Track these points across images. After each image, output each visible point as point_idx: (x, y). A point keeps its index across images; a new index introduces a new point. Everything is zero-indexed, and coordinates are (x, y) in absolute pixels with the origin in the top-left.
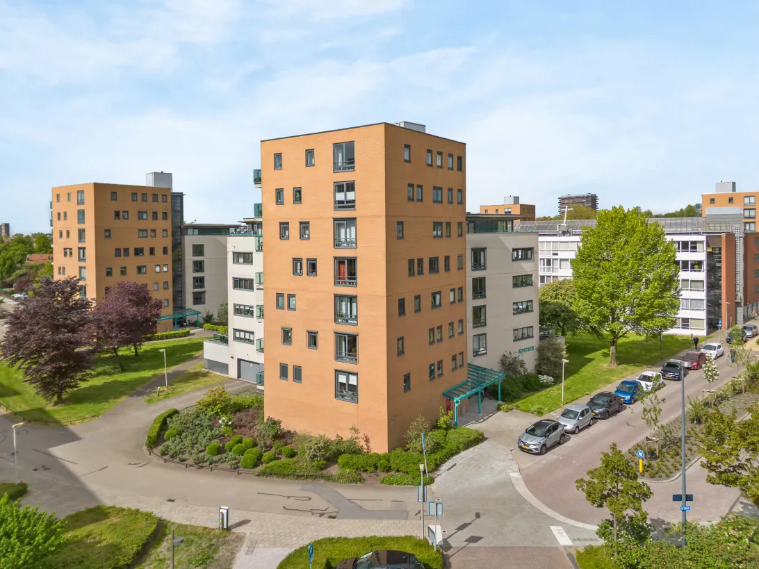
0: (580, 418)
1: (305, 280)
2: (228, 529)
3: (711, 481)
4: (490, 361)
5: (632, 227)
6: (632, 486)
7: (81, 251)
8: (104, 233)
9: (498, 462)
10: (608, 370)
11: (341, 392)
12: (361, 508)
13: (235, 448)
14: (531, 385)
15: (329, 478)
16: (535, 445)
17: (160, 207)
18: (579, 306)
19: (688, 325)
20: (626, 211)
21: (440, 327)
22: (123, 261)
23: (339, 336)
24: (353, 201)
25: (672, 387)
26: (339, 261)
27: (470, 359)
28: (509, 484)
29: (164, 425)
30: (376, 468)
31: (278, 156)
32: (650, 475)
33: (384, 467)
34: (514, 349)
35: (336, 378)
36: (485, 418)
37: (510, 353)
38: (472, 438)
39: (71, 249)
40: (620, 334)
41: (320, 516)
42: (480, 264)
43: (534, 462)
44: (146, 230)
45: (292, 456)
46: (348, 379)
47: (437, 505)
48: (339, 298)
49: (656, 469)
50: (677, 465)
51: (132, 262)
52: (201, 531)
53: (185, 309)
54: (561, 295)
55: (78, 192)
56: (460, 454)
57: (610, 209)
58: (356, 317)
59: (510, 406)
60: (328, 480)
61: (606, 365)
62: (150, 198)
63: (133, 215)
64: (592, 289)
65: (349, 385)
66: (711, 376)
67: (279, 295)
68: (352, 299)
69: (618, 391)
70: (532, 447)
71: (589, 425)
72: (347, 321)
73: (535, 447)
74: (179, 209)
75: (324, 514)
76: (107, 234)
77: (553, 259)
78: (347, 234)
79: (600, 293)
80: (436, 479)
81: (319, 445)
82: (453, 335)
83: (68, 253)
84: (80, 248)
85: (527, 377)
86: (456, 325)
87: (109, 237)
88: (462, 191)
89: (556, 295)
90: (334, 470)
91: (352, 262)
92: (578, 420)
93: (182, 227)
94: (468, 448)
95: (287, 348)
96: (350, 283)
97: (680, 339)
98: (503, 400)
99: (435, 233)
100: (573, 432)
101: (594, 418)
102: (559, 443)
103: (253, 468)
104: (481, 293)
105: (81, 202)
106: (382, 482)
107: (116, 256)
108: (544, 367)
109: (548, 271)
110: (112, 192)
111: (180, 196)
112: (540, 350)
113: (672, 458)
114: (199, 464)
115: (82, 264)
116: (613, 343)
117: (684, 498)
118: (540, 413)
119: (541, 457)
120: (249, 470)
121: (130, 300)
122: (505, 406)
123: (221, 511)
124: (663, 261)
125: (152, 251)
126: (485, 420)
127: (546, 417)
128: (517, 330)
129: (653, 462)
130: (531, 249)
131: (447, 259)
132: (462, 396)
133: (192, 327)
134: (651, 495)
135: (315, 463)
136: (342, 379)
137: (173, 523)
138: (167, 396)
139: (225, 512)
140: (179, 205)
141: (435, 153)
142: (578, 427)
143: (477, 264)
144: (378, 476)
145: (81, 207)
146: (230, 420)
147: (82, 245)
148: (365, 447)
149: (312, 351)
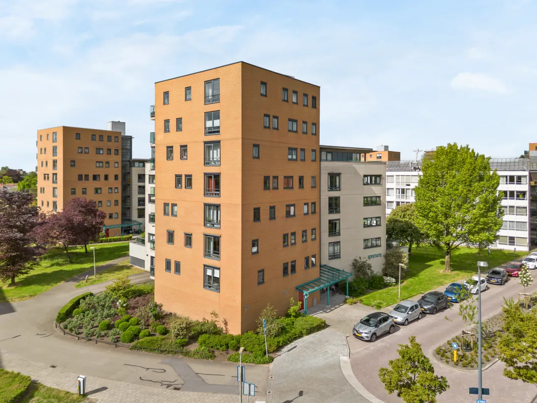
0: (410, 313)
1: (183, 191)
2: (85, 395)
3: (509, 375)
4: (344, 265)
5: (463, 159)
6: (427, 378)
7: (55, 176)
8: (70, 163)
9: (333, 347)
10: (443, 274)
11: (209, 283)
12: (203, 380)
13: (120, 325)
14: (376, 284)
15: (187, 354)
16: (365, 333)
17: (113, 145)
18: (420, 223)
19: (514, 242)
20: (459, 148)
21: (294, 234)
22: (84, 184)
23: (207, 237)
24: (219, 127)
25: (495, 290)
26: (208, 176)
27: (325, 261)
28: (337, 366)
29: (77, 304)
30: (228, 347)
31: (166, 94)
32: (463, 364)
33: (234, 347)
34: (364, 255)
35: (205, 272)
36: (332, 309)
37: (360, 258)
38: (315, 325)
39: (48, 174)
40: (453, 247)
41: (167, 387)
42: (336, 186)
43: (364, 347)
44: (102, 162)
45: (164, 334)
46: (213, 273)
47: (250, 385)
48: (208, 206)
49: (470, 359)
50: (489, 356)
51: (91, 185)
52: (63, 395)
53: (131, 221)
54: (408, 215)
55: (53, 133)
56: (302, 338)
57: (446, 145)
58: (220, 221)
59: (355, 300)
60: (185, 355)
61: (441, 271)
62: (105, 138)
63: (92, 151)
64: (429, 209)
65: (214, 277)
66: (526, 282)
67: (166, 205)
68: (217, 207)
69: (447, 291)
70: (364, 335)
71: (418, 319)
72: (213, 225)
73: (366, 335)
74: (128, 147)
75: (171, 385)
76: (72, 163)
77: (406, 189)
78: (215, 154)
79: (435, 212)
80: (275, 359)
81: (182, 326)
82: (306, 241)
83: (46, 178)
84: (54, 174)
85: (374, 278)
86: (309, 233)
87: (74, 166)
88: (316, 124)
89: (404, 215)
90: (193, 347)
91: (217, 177)
92: (408, 313)
93: (131, 161)
94: (310, 334)
95: (170, 246)
96: (216, 194)
97: (506, 253)
98: (350, 295)
99: (290, 157)
100: (403, 324)
101: (423, 312)
102: (388, 333)
103: (130, 342)
104: (336, 209)
105: (54, 141)
106: (229, 359)
107: (79, 180)
108: (389, 270)
109: (403, 197)
110: (77, 134)
111: (130, 138)
112: (387, 256)
113: (485, 350)
114: (89, 337)
115: (55, 185)
116: (448, 253)
117: (480, 391)
118: (379, 307)
119: (372, 343)
120: (126, 343)
121: (80, 211)
122: (350, 300)
123: (79, 379)
124: (489, 187)
125: (106, 177)
126: (332, 310)
127: (382, 310)
128: (367, 240)
129: (468, 353)
130: (380, 176)
131: (301, 179)
132: (311, 290)
133: (133, 234)
134: (447, 389)
135: (178, 341)
136: (209, 272)
137: (44, 387)
138: (93, 283)
139: (81, 380)
140: (129, 145)
141: (290, 92)
142: (407, 319)
143: (333, 186)
144: (227, 353)
145: (55, 144)
146: (124, 303)
147: (55, 172)
148: (224, 328)
149: (188, 249)
